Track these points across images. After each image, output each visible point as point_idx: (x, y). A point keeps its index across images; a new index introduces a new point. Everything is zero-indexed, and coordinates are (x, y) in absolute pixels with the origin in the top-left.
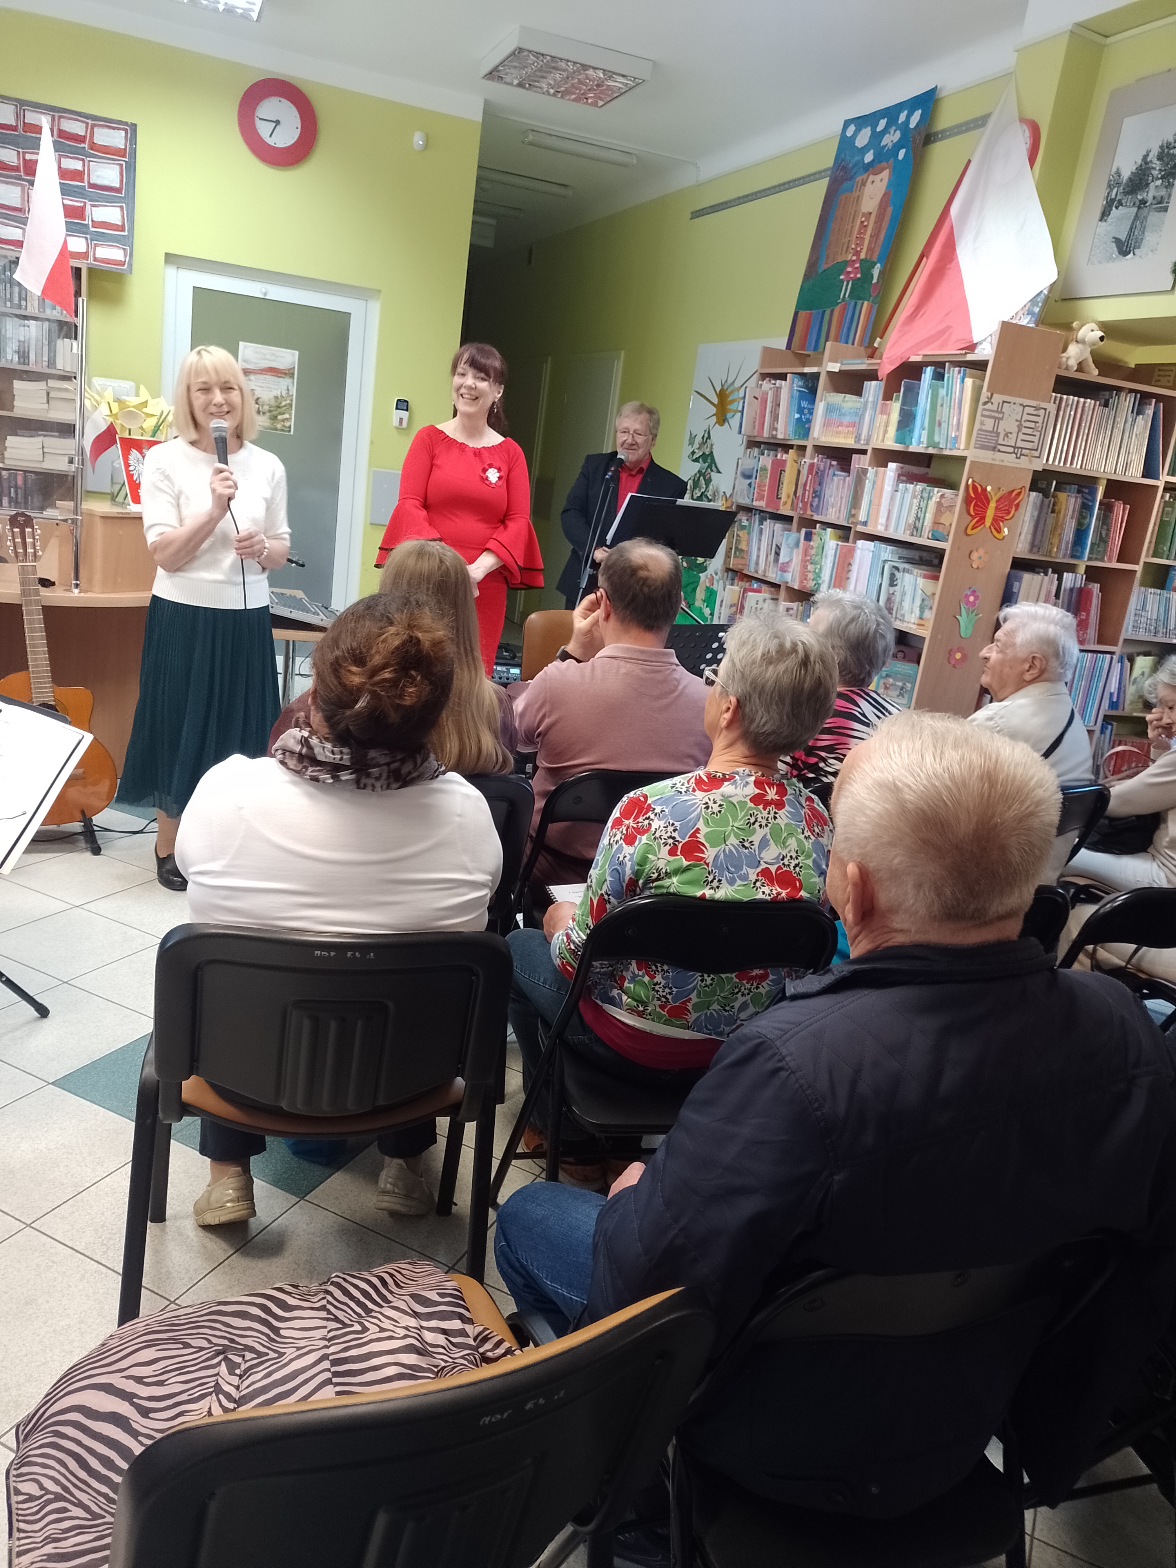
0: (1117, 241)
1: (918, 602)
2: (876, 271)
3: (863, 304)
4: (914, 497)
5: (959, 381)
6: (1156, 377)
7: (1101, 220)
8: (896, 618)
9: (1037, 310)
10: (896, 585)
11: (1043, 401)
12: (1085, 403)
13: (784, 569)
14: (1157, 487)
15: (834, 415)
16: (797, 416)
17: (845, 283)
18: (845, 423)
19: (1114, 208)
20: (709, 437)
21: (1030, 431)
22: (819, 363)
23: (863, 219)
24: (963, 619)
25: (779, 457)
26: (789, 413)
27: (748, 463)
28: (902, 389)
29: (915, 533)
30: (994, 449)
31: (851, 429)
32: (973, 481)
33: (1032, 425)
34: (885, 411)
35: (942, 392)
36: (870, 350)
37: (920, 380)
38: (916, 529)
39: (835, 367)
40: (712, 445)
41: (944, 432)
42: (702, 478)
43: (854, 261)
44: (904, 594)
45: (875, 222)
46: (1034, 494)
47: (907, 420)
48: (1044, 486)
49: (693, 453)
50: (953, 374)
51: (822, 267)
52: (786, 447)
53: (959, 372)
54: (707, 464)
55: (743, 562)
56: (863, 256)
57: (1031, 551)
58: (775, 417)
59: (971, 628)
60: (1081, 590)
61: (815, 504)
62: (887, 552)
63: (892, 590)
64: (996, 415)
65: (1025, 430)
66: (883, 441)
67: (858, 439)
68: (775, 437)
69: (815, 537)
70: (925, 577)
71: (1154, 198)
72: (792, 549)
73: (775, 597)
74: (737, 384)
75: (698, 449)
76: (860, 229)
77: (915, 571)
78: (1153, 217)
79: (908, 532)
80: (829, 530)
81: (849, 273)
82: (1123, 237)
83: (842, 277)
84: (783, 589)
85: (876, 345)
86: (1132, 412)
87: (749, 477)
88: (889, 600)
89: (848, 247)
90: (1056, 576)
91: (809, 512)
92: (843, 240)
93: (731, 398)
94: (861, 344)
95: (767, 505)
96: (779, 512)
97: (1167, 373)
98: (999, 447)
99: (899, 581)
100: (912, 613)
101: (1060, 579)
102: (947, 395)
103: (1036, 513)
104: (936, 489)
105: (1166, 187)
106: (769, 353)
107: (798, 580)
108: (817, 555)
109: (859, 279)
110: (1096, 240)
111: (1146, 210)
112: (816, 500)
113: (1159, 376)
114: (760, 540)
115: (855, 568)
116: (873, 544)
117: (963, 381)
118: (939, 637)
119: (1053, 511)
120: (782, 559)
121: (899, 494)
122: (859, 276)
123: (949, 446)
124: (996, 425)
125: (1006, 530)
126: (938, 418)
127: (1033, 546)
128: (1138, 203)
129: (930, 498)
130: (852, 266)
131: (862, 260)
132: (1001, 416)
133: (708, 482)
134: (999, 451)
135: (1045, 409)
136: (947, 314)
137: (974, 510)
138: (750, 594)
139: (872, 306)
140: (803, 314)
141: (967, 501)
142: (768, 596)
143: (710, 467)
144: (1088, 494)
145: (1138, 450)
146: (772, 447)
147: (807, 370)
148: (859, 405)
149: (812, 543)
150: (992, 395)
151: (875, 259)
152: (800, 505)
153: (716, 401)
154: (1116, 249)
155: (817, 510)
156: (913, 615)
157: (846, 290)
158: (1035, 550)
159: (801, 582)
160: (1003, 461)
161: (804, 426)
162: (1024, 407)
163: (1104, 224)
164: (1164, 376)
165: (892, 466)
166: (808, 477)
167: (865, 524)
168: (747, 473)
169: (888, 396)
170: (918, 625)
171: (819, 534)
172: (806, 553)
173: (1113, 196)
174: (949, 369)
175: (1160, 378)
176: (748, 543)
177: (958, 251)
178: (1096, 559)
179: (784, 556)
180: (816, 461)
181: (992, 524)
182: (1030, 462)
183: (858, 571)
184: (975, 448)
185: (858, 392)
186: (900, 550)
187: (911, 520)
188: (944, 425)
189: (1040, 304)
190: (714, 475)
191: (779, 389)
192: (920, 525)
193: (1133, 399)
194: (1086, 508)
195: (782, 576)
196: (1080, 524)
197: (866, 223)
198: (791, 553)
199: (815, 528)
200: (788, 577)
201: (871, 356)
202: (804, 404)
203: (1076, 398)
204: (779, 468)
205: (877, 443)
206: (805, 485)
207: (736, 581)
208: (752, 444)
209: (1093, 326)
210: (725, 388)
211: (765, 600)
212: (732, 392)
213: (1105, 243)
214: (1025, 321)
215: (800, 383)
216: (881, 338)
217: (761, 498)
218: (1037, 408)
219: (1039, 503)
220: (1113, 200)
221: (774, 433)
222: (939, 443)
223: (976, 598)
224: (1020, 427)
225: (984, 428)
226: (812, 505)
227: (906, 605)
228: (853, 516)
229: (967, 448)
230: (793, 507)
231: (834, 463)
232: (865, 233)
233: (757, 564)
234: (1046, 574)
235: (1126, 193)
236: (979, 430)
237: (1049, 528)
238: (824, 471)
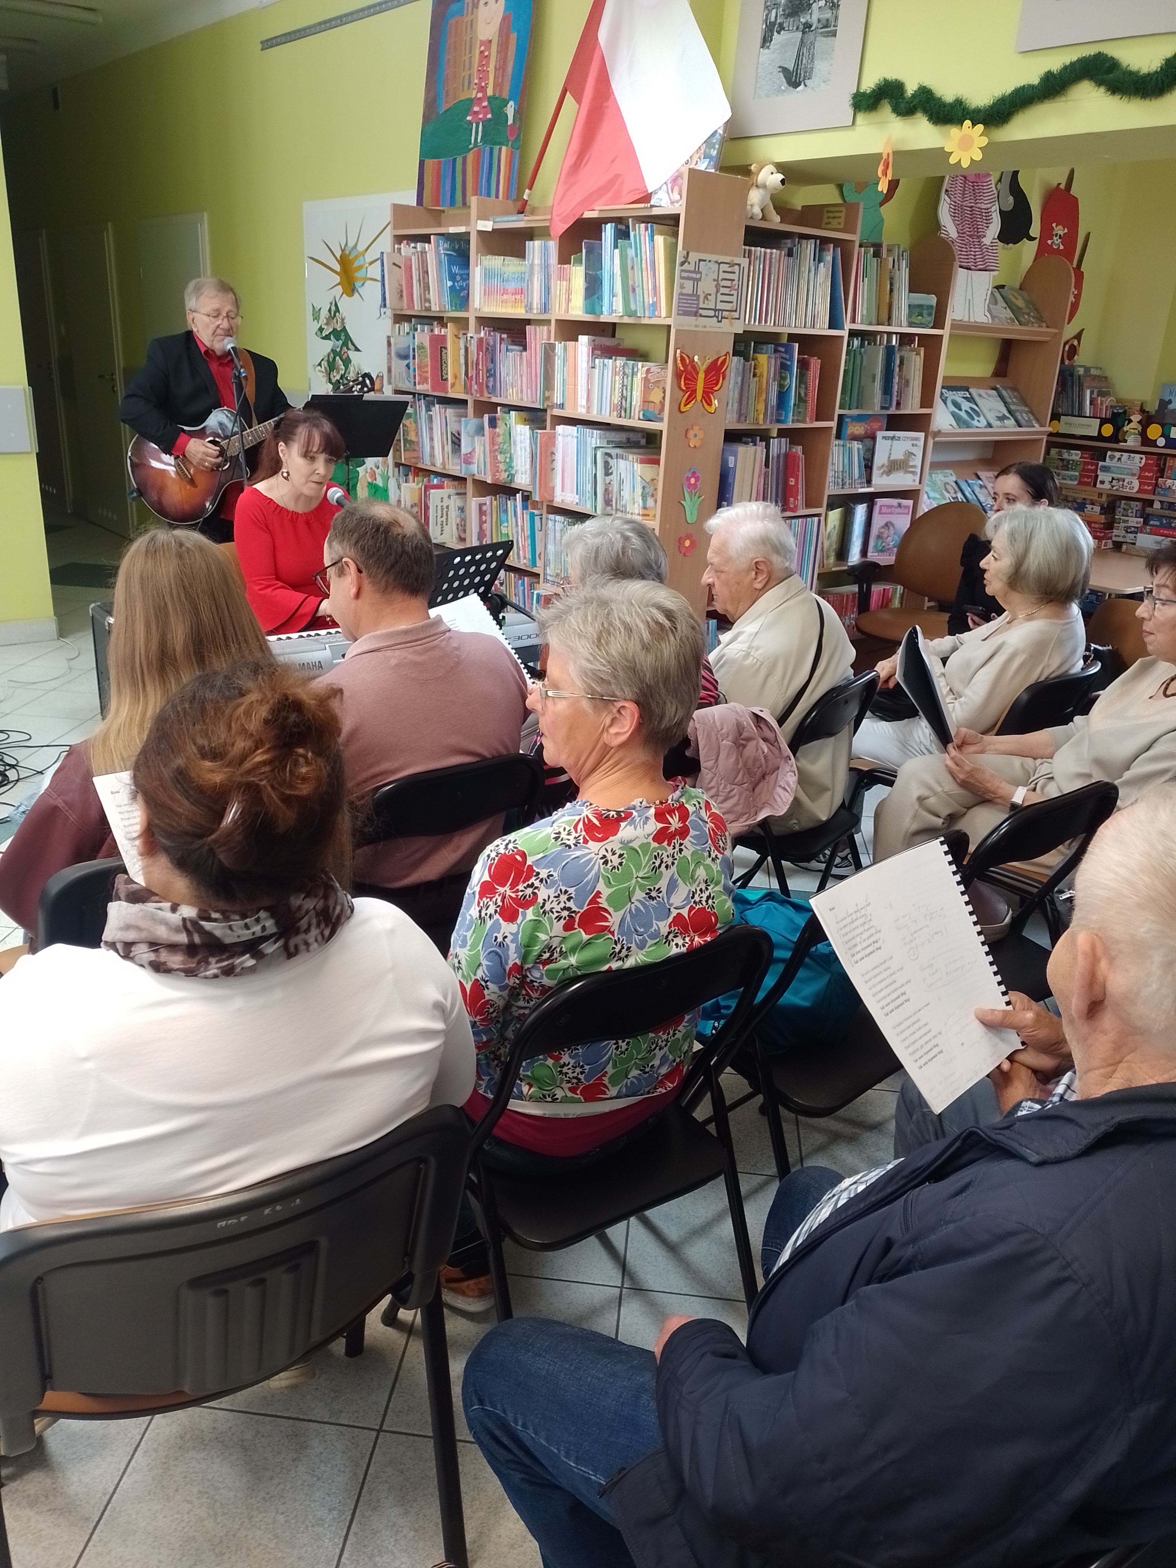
0: (784, 70)
1: (639, 491)
2: (510, 110)
3: (500, 149)
4: (615, 373)
5: (647, 238)
6: (825, 220)
7: (762, 47)
8: (617, 510)
9: (714, 153)
10: (611, 474)
11: (736, 256)
12: (771, 254)
13: (468, 460)
14: (842, 337)
15: (495, 282)
16: (450, 284)
17: (474, 125)
18: (510, 290)
19: (775, 33)
20: (337, 310)
21: (726, 291)
22: (467, 222)
23: (482, 48)
24: (687, 504)
25: (436, 331)
26: (440, 281)
27: (401, 342)
28: (584, 251)
29: (623, 414)
30: (695, 314)
31: (518, 297)
32: (681, 352)
33: (728, 283)
34: (565, 277)
35: (631, 252)
36: (520, 203)
37: (601, 240)
38: (623, 409)
39: (487, 226)
40: (343, 320)
41: (639, 298)
42: (338, 358)
43: (480, 99)
44: (621, 482)
45: (498, 52)
46: (735, 359)
47: (593, 286)
48: (742, 349)
49: (321, 329)
50: (640, 232)
51: (443, 107)
52: (441, 321)
53: (647, 229)
54: (341, 342)
55: (415, 455)
56: (490, 92)
57: (739, 421)
58: (427, 288)
59: (695, 512)
60: (786, 455)
61: (490, 385)
62: (594, 438)
63: (608, 479)
64: (694, 275)
65: (723, 290)
66: (567, 310)
67: (529, 308)
68: (429, 309)
69: (499, 423)
70: (642, 462)
71: (819, 21)
72: (473, 437)
73: (462, 491)
74: (361, 248)
75: (327, 324)
76: (480, 61)
77: (631, 457)
78: (821, 43)
79: (615, 413)
80: (513, 413)
81: (476, 113)
82: (790, 66)
83: (469, 118)
84: (469, 483)
85: (525, 197)
86: (814, 260)
87: (405, 357)
88: (607, 491)
89: (470, 83)
90: (764, 443)
91: (486, 394)
92: (463, 74)
93: (356, 264)
94: (507, 196)
95: (434, 389)
96: (448, 396)
97: (837, 215)
98: (701, 311)
99: (614, 469)
100: (634, 503)
101: (767, 447)
102: (637, 256)
103: (740, 379)
104: (640, 364)
105: (831, 8)
106: (399, 210)
107: (489, 473)
108: (504, 443)
109: (490, 120)
110: (760, 70)
111: (810, 37)
112: (491, 379)
113: (828, 218)
114: (431, 429)
115: (559, 456)
116: (575, 428)
117: (652, 239)
118: (668, 526)
119: (754, 376)
120: (465, 449)
121: (597, 371)
122: (489, 116)
123: (647, 314)
124: (695, 288)
125: (716, 402)
126: (630, 283)
127: (741, 415)
128: (801, 27)
129: (633, 374)
130: (479, 105)
131: (489, 98)
132: (698, 276)
133: (347, 362)
134: (701, 316)
135: (739, 265)
136: (613, 161)
137: (685, 384)
138: (432, 491)
139: (512, 152)
140: (429, 163)
141: (678, 375)
142: (452, 491)
143: (345, 344)
144: (786, 352)
145: (824, 298)
146: (425, 321)
147: (452, 230)
148: (523, 269)
149: (497, 430)
150: (688, 253)
151: (505, 95)
152: (475, 387)
153: (337, 267)
154: (784, 80)
155: (493, 391)
156: (636, 505)
157: (477, 134)
158: (743, 418)
159: (494, 475)
160: (705, 327)
161: (461, 297)
162: (719, 264)
163: (767, 51)
164: (834, 218)
165: (584, 339)
166: (478, 355)
167: (562, 406)
168: (403, 353)
169: (564, 259)
170: (643, 515)
171: (503, 419)
172: (493, 442)
173: (773, 19)
174: (634, 225)
175: (830, 220)
176: (417, 433)
177: (614, 85)
178: (798, 421)
179: (465, 446)
180: (482, 335)
181: (703, 397)
182: (731, 324)
183: (563, 461)
184: (678, 314)
185: (520, 253)
186: (608, 434)
187: (616, 399)
188: (638, 291)
189: (717, 146)
190: (352, 354)
191: (424, 253)
192: (628, 405)
193: (813, 246)
194: (784, 367)
195: (467, 469)
196: (781, 386)
197: (486, 54)
198: (473, 442)
199: (497, 413)
200: (474, 468)
201: (521, 212)
202: (455, 269)
203: (763, 250)
204: (439, 345)
205: (558, 312)
206: (477, 364)
207: (411, 477)
208: (400, 318)
209: (771, 168)
210: (347, 252)
211: (449, 497)
212: (356, 257)
213: (771, 73)
214: (702, 166)
215: (446, 246)
216: (530, 189)
217: (424, 381)
218: (732, 265)
219: (741, 368)
220: (773, 24)
221: (427, 305)
222: (636, 311)
223: (697, 479)
224: (718, 287)
225: (684, 291)
226: (487, 387)
227: (626, 494)
228: (547, 399)
229: (669, 316)
230: (467, 389)
231: (504, 336)
232: (488, 65)
233: (432, 455)
234: (755, 445)
235: (787, 16)
236: (680, 294)
237: (753, 393)
238: (494, 346)
